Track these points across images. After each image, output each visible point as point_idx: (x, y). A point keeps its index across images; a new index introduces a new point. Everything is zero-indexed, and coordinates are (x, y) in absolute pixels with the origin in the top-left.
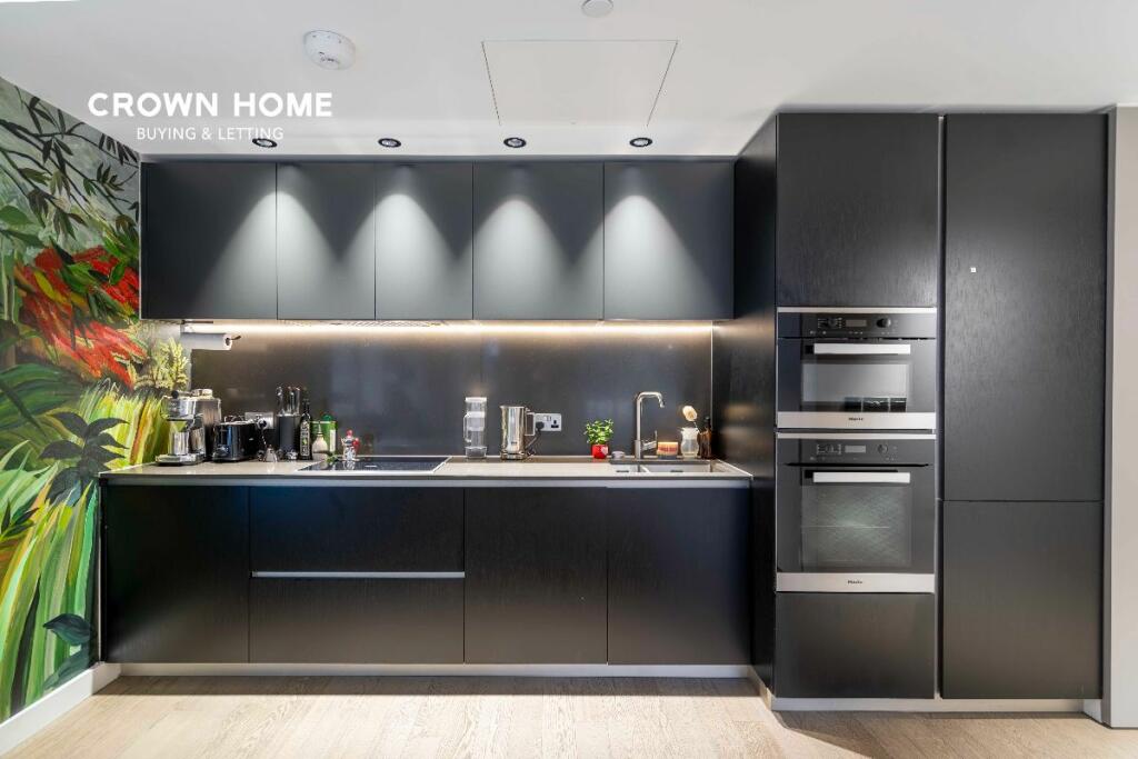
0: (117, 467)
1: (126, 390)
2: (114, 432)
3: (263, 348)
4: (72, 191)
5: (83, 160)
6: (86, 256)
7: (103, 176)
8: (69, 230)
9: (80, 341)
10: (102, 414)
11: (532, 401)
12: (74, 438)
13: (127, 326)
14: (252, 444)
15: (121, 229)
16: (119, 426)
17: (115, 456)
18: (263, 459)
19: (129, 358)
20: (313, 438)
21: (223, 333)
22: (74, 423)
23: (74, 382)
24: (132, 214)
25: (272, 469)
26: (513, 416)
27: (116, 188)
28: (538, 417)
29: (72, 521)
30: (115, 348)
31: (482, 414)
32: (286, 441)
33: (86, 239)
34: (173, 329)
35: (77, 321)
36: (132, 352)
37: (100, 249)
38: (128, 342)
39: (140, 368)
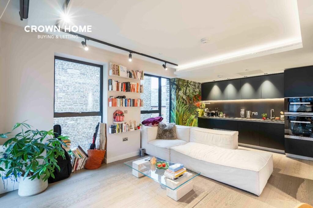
3: (214, 103)
11: (252, 111)
14: (213, 115)
18: (213, 116)
20: (220, 114)
21: (209, 102)
25: (214, 117)
26: (248, 113)
28: (253, 113)
31: (244, 112)
32: (216, 114)
34: (204, 101)
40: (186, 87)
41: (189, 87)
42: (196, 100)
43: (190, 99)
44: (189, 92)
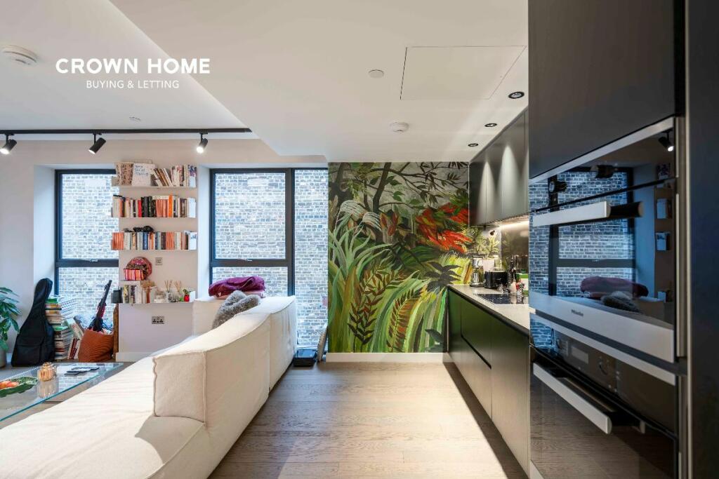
0: (455, 283)
1: (461, 254)
2: (455, 270)
4: (437, 187)
5: (441, 174)
6: (443, 207)
7: (450, 177)
8: (435, 201)
9: (440, 238)
10: (450, 263)
12: (437, 271)
13: (461, 230)
15: (459, 195)
16: (458, 268)
17: (455, 279)
19: (463, 242)
22: (438, 266)
23: (438, 252)
24: (465, 187)
27: (457, 179)
29: (436, 300)
30: (456, 239)
33: (443, 202)
35: (439, 231)
36: (464, 240)
37: (449, 204)
38: (463, 236)
39: (469, 247)
40: (377, 185)
41: (395, 183)
42: (439, 224)
43: (400, 221)
44: (392, 200)
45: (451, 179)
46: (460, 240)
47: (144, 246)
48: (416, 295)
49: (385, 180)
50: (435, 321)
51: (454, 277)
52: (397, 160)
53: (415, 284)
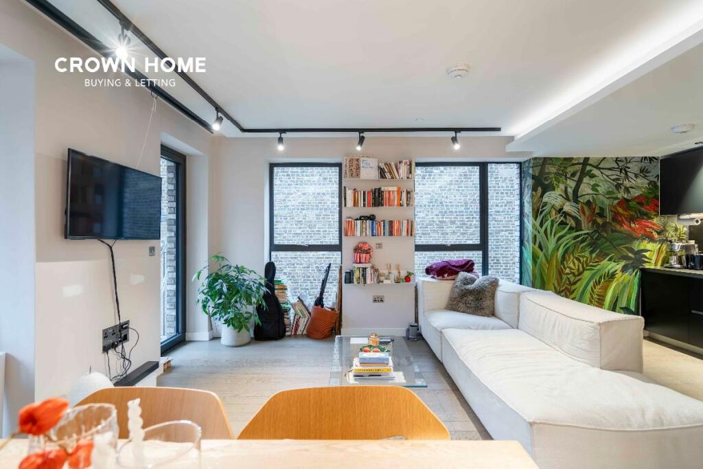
0: (647, 266)
1: (652, 240)
2: (647, 254)
4: (630, 179)
5: (634, 168)
6: (633, 199)
7: (642, 171)
8: (629, 192)
9: (633, 225)
10: (642, 247)
12: (630, 255)
13: (652, 219)
15: (650, 186)
16: (649, 252)
17: (648, 262)
19: (653, 229)
22: (631, 250)
23: (631, 238)
24: (656, 180)
27: (648, 172)
29: (629, 282)
30: (648, 227)
33: (635, 193)
35: (632, 219)
36: (655, 227)
37: (641, 195)
38: (654, 224)
39: (659, 233)
40: (576, 178)
41: (593, 176)
42: (631, 213)
43: (597, 211)
44: (591, 192)
45: (644, 172)
46: (651, 228)
47: (372, 232)
48: (612, 276)
49: (584, 173)
50: (629, 300)
51: (646, 260)
52: (594, 155)
53: (610, 267)
